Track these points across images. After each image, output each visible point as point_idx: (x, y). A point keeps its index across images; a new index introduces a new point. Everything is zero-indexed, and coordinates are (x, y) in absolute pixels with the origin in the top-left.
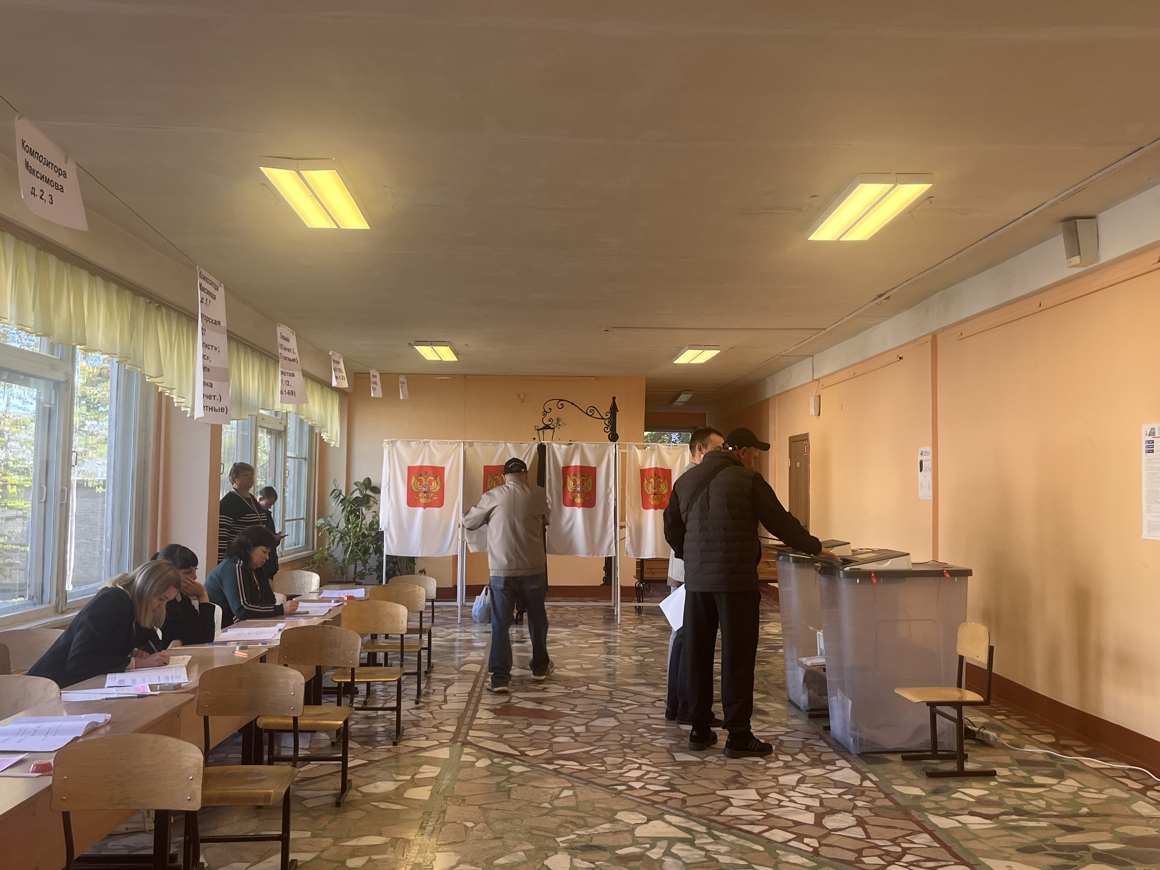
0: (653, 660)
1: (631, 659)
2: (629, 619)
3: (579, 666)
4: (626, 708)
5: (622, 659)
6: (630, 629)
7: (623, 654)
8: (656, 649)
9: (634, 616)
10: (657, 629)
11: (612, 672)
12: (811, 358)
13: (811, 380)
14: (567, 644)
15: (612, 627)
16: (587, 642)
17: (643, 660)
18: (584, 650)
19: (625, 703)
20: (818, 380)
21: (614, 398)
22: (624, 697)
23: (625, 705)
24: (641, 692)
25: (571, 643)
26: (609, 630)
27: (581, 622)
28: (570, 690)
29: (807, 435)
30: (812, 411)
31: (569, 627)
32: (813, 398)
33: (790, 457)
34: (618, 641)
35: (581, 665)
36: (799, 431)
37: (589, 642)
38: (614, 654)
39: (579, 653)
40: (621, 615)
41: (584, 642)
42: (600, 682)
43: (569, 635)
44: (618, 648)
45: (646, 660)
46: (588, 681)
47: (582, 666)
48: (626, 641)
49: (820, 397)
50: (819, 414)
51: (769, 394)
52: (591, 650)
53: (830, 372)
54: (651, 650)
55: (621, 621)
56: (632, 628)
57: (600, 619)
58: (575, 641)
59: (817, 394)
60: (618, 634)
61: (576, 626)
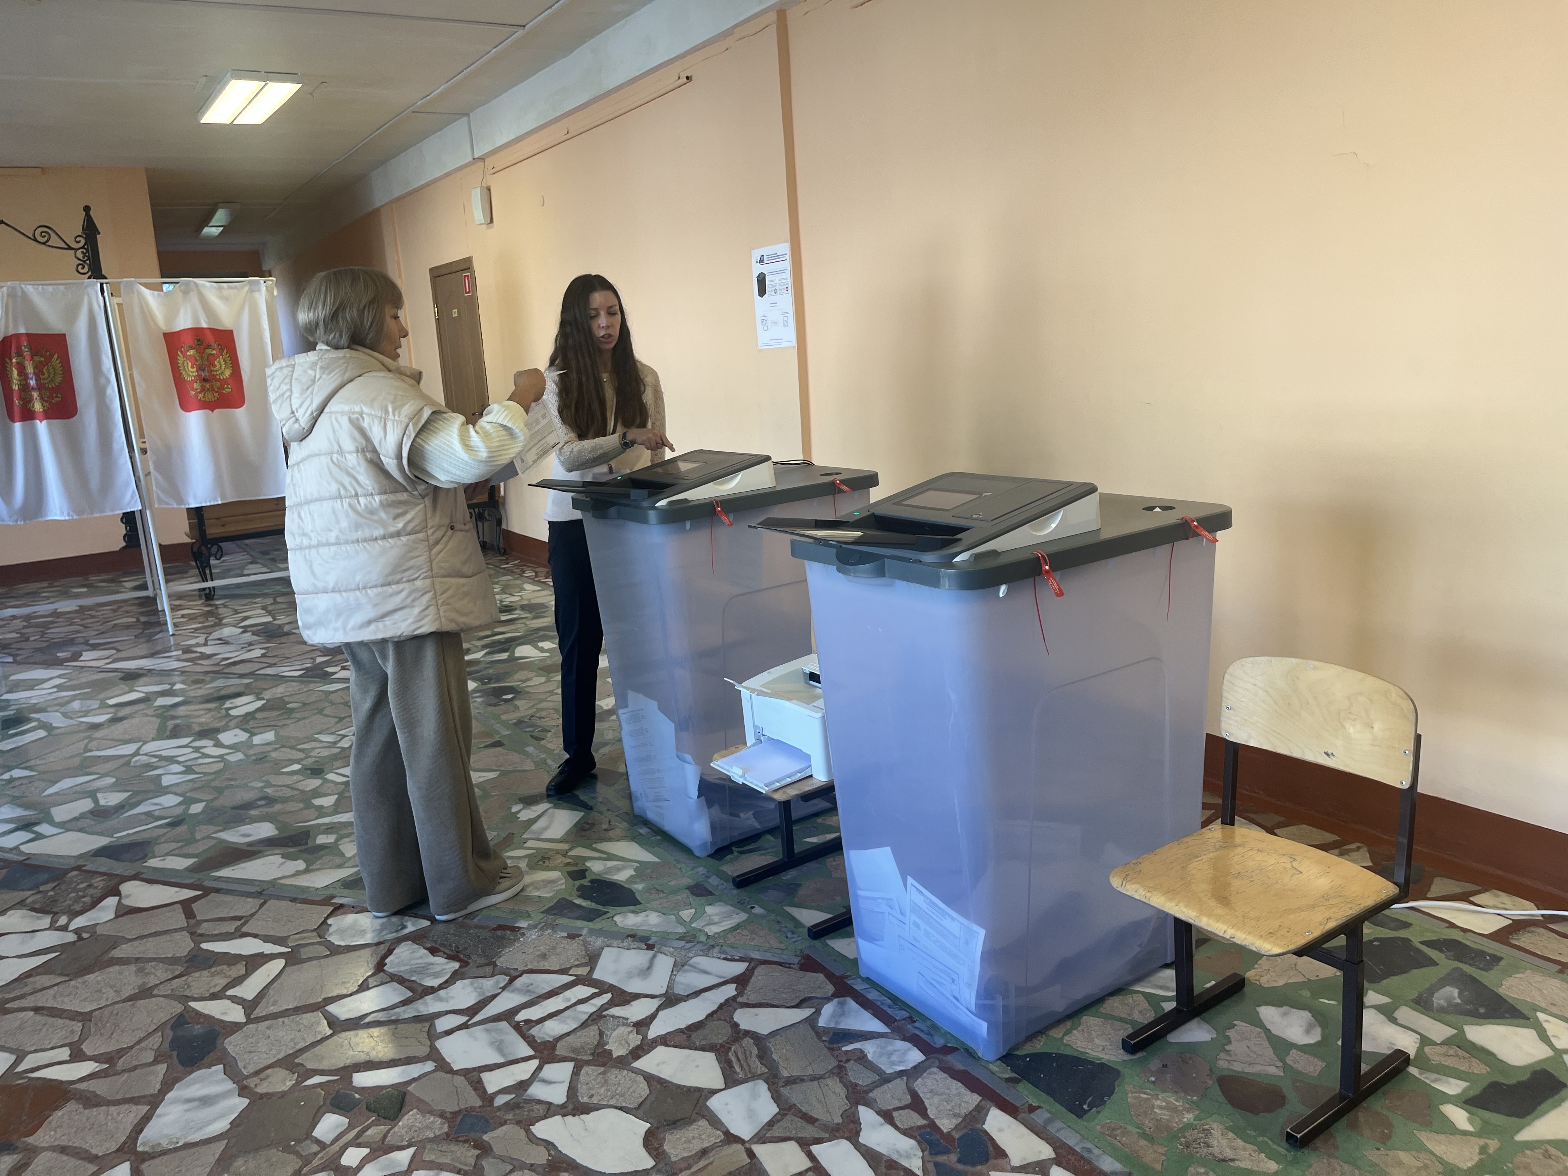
0: (270, 736)
1: (218, 744)
2: (192, 618)
3: (86, 805)
4: (249, 989)
5: (197, 749)
6: (198, 645)
7: (197, 728)
8: (268, 695)
9: (197, 607)
10: (254, 634)
11: (179, 811)
12: (465, 119)
13: (471, 159)
14: (56, 719)
15: (159, 648)
16: (104, 705)
17: (248, 744)
18: (98, 734)
19: (238, 958)
20: (482, 159)
21: (87, 209)
22: (231, 927)
23: (240, 969)
24: (273, 883)
25: (65, 715)
26: (152, 655)
27: (86, 643)
28: (64, 928)
29: (469, 260)
30: (479, 215)
31: (58, 663)
32: (478, 190)
33: (436, 301)
34: (178, 686)
35: (92, 795)
36: (452, 255)
37: (111, 702)
38: (175, 733)
39: (87, 750)
40: (174, 609)
41: (95, 704)
42: (153, 863)
43: (60, 688)
44: (182, 711)
45: (257, 740)
46: (120, 868)
47: (96, 801)
48: (196, 682)
49: (489, 189)
50: (492, 221)
51: (379, 199)
52: (117, 730)
53: (512, 137)
54: (259, 704)
55: (175, 625)
56: (201, 640)
57: (128, 627)
58: (76, 705)
59: (484, 185)
60: (175, 665)
61: (76, 656)
